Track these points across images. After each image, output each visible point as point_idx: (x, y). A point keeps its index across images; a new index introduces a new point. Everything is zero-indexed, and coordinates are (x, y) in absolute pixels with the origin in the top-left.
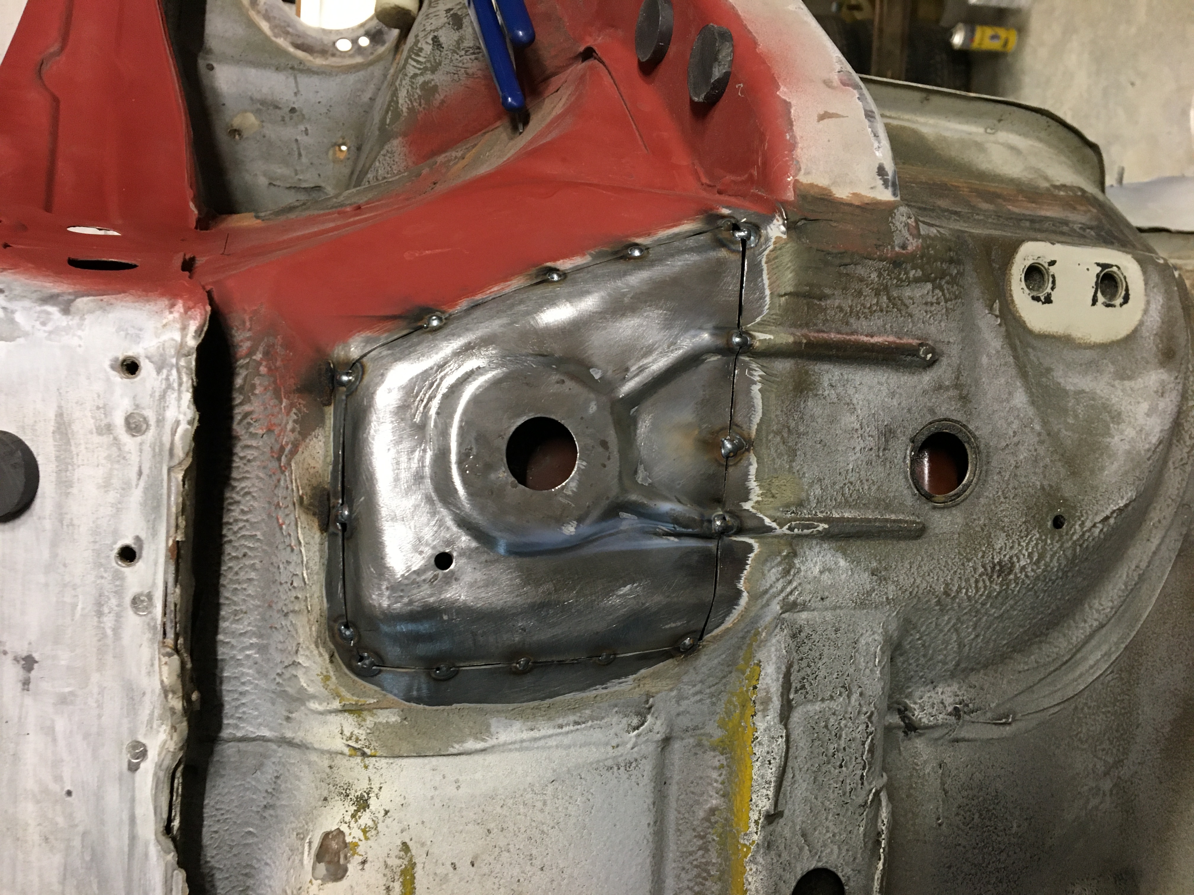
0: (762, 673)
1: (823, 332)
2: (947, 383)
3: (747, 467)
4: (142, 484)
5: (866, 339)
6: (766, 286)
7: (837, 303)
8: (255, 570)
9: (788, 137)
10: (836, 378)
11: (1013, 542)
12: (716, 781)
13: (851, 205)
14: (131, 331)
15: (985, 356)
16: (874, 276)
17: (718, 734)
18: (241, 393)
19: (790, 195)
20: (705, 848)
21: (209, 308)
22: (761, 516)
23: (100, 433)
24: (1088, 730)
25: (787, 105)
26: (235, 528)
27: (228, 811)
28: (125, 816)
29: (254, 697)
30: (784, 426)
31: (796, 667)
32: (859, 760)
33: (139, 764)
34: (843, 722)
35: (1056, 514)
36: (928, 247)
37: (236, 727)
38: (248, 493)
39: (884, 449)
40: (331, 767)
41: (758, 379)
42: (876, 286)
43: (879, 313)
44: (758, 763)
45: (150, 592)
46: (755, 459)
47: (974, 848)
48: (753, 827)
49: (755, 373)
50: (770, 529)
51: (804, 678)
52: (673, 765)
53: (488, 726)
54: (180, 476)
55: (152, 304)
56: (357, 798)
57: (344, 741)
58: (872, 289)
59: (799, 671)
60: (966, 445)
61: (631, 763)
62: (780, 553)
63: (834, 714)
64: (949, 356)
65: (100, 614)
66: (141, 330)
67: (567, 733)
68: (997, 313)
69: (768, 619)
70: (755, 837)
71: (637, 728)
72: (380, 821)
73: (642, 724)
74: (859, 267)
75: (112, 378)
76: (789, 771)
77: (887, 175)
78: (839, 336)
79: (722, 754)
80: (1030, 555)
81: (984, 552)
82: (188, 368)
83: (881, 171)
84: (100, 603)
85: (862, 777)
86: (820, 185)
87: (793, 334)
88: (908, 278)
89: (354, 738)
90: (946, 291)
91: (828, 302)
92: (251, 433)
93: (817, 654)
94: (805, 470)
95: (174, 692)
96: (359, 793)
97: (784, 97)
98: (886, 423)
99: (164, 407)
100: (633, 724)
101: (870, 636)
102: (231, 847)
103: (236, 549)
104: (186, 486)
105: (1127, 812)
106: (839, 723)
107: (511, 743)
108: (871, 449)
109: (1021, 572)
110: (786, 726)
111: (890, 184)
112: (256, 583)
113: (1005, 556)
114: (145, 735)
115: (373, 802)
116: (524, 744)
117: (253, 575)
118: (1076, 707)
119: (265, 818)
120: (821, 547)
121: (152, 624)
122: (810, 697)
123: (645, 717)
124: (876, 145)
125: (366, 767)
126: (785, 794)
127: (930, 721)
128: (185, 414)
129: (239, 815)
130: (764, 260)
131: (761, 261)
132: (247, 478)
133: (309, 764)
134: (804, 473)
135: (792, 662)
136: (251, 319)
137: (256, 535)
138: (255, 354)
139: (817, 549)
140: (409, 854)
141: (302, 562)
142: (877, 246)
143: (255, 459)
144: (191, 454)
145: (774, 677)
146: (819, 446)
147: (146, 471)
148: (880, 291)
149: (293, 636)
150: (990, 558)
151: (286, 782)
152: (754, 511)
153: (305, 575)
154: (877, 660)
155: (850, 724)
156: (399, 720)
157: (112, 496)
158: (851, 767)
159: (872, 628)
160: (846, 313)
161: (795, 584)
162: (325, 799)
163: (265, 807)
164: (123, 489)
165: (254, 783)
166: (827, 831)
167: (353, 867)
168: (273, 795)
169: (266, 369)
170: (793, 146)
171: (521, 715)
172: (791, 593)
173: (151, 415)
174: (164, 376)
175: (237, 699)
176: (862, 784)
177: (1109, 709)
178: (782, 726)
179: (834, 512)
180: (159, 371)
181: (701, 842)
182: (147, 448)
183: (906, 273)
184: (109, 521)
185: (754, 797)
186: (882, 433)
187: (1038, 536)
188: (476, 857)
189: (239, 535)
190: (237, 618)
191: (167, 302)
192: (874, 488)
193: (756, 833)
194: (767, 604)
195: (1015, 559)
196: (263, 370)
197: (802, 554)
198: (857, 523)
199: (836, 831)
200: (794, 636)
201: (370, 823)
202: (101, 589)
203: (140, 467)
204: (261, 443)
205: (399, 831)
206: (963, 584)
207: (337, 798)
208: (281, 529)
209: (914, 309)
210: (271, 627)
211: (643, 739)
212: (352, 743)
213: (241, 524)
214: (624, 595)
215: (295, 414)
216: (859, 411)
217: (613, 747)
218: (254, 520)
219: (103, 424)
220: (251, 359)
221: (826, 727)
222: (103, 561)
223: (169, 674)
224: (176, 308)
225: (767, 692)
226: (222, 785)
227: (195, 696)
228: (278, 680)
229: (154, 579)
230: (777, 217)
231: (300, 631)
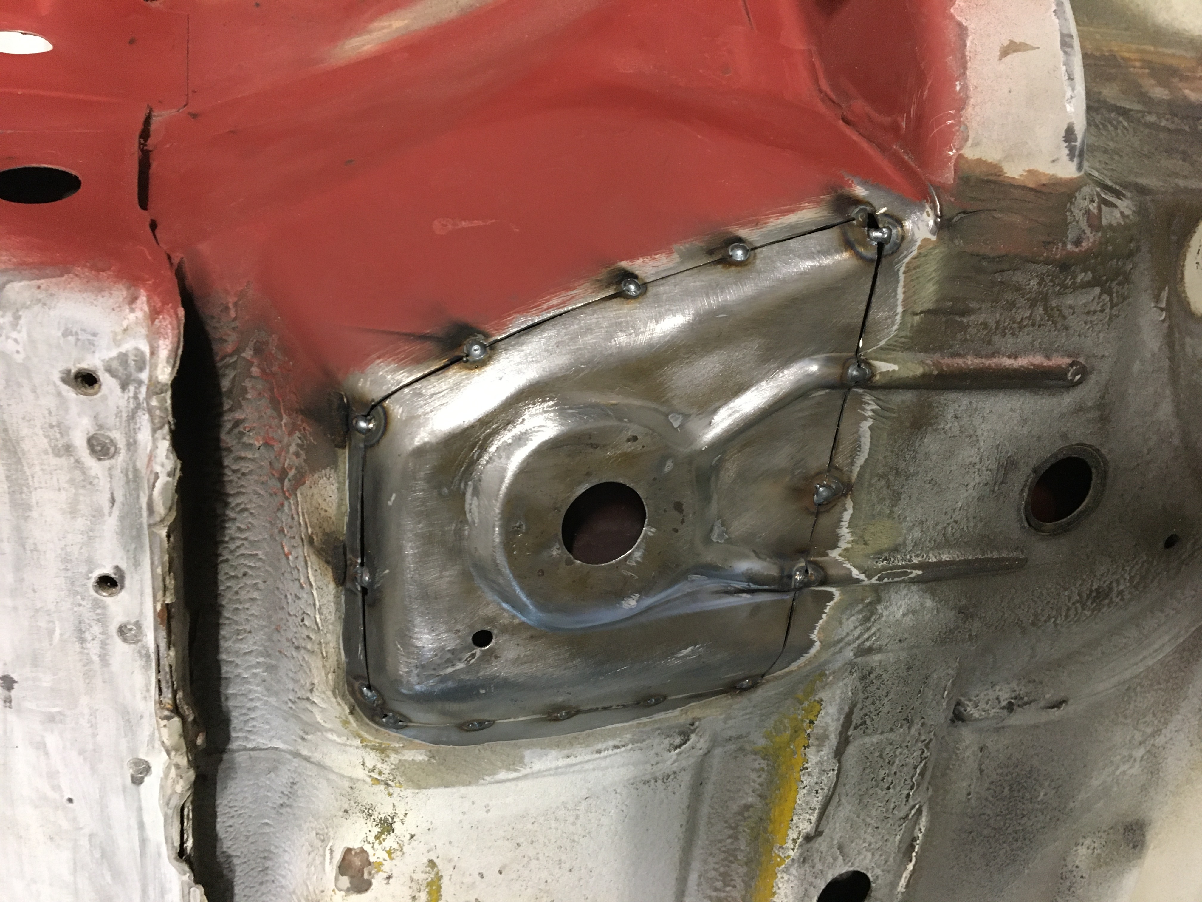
0: (823, 712)
1: (958, 355)
2: (1090, 404)
3: (841, 513)
4: (116, 512)
5: (1007, 362)
6: (900, 302)
7: (982, 318)
8: (258, 589)
9: (958, 88)
10: (964, 407)
11: (1118, 567)
12: (754, 781)
13: (1024, 187)
14: (83, 336)
15: (1138, 362)
16: (1034, 283)
17: (762, 742)
18: (229, 397)
19: (949, 176)
20: (735, 838)
21: (181, 312)
22: (848, 566)
23: (57, 453)
24: (1136, 706)
25: (962, 31)
26: (232, 546)
27: (242, 807)
28: (134, 823)
29: (264, 712)
30: (892, 468)
31: (859, 706)
32: (909, 781)
33: (143, 778)
34: (899, 750)
35: (1170, 534)
36: (1106, 244)
37: (246, 739)
38: (246, 509)
39: (1002, 483)
40: (351, 788)
41: (870, 413)
42: (1034, 296)
43: (1031, 328)
44: (805, 791)
45: (138, 621)
46: (852, 504)
47: (998, 816)
48: (790, 844)
49: (868, 408)
50: (858, 581)
51: (866, 715)
52: (711, 767)
53: (522, 758)
54: (164, 532)
55: (106, 294)
56: (381, 820)
57: (367, 772)
58: (1028, 300)
59: (862, 709)
60: (1094, 471)
61: (669, 776)
62: (863, 600)
63: (891, 744)
64: (1100, 372)
65: (82, 640)
66: (95, 335)
67: (606, 757)
68: (1163, 305)
69: (838, 664)
70: (791, 853)
71: (680, 746)
72: (406, 844)
73: (685, 743)
74: (1019, 273)
75: (64, 393)
76: (836, 799)
77: (1076, 141)
78: (977, 361)
79: (764, 759)
80: (1132, 579)
81: (1084, 580)
82: (163, 409)
83: (1069, 135)
84: (81, 630)
85: (908, 795)
86: (989, 161)
87: (923, 362)
88: (1074, 283)
89: (377, 771)
90: (1114, 295)
91: (972, 318)
92: (244, 443)
93: (884, 693)
94: (907, 513)
95: (177, 750)
96: (383, 816)
97: (959, 18)
98: (1009, 454)
99: (134, 429)
100: (675, 743)
101: (944, 670)
102: (247, 837)
103: (235, 568)
104: (172, 539)
105: (1152, 773)
106: (894, 752)
107: (546, 770)
108: (986, 484)
109: (1117, 597)
110: (839, 761)
111: (1077, 153)
112: (260, 603)
113: (1104, 582)
114: (147, 754)
115: (397, 826)
116: (560, 770)
117: (256, 595)
118: (1129, 689)
119: (282, 814)
120: (909, 590)
121: (144, 652)
122: (869, 731)
123: (689, 736)
124: (1069, 93)
125: (390, 795)
126: (828, 817)
127: (981, 715)
128: (163, 465)
129: (254, 809)
130: (903, 269)
131: (898, 270)
132: (243, 493)
133: (328, 780)
134: (906, 517)
135: (857, 703)
136: (236, 304)
137: (257, 555)
138: (244, 350)
139: (904, 592)
140: (436, 869)
141: (314, 605)
142: (1046, 244)
143: (251, 472)
144: (175, 507)
145: (835, 717)
146: (927, 486)
147: (119, 498)
148: (1037, 302)
149: (305, 672)
150: (1088, 586)
151: (303, 789)
152: (841, 559)
153: (318, 620)
154: (946, 693)
155: (906, 751)
156: (426, 759)
157: (81, 523)
158: (898, 789)
159: (946, 663)
160: (991, 330)
161: (873, 630)
162: (346, 811)
163: (282, 805)
164: (94, 516)
165: (268, 782)
166: (864, 842)
167: (378, 881)
168: (290, 798)
169: (258, 370)
170: (962, 104)
171: (558, 745)
172: (868, 639)
173: (118, 436)
174: (131, 394)
175: (245, 714)
176: (907, 801)
177: (1162, 686)
178: (835, 761)
179: (931, 555)
180: (124, 387)
181: (731, 832)
182: (118, 473)
183: (1074, 278)
184: (81, 548)
185: (795, 819)
186: (1002, 465)
187: (1145, 558)
188: (504, 866)
189: (237, 554)
190: (240, 637)
191: (125, 293)
192: (980, 525)
193: (793, 849)
194: (840, 651)
195: (1114, 584)
196: (255, 371)
197: (887, 598)
198: (955, 567)
199: (873, 841)
200: (863, 678)
201: (396, 846)
202: (80, 616)
203: (112, 494)
204: (257, 455)
205: (425, 852)
206: (1054, 613)
207: (358, 814)
208: (288, 559)
209: (1073, 321)
210: (280, 652)
211: (683, 755)
212: (375, 775)
213: (239, 543)
214: (683, 657)
215: (300, 438)
216: (982, 443)
217: (652, 765)
218: (252, 538)
219: (60, 443)
220: (239, 357)
221: (881, 756)
222: (79, 589)
223: (170, 735)
224: (139, 302)
225: (825, 731)
226: (234, 786)
227: (200, 741)
228: (290, 704)
229: (141, 610)
230: (928, 209)
231: (314, 671)
